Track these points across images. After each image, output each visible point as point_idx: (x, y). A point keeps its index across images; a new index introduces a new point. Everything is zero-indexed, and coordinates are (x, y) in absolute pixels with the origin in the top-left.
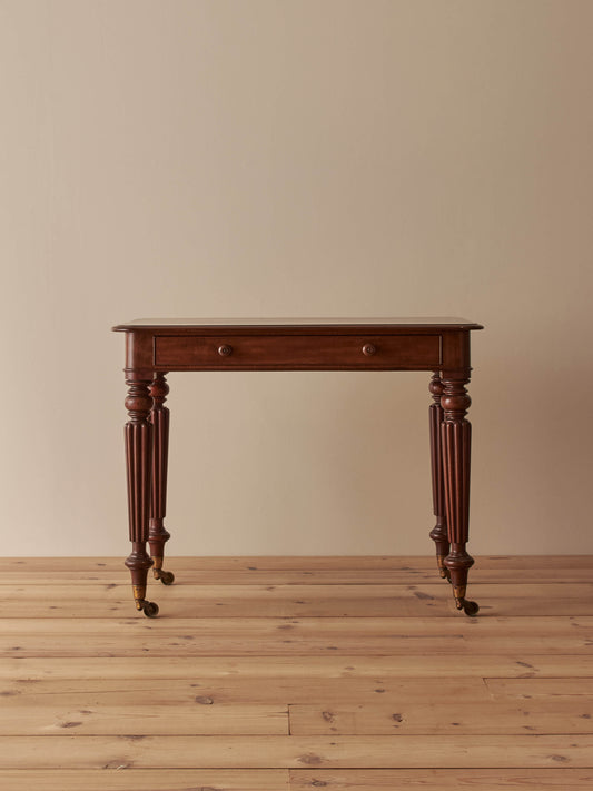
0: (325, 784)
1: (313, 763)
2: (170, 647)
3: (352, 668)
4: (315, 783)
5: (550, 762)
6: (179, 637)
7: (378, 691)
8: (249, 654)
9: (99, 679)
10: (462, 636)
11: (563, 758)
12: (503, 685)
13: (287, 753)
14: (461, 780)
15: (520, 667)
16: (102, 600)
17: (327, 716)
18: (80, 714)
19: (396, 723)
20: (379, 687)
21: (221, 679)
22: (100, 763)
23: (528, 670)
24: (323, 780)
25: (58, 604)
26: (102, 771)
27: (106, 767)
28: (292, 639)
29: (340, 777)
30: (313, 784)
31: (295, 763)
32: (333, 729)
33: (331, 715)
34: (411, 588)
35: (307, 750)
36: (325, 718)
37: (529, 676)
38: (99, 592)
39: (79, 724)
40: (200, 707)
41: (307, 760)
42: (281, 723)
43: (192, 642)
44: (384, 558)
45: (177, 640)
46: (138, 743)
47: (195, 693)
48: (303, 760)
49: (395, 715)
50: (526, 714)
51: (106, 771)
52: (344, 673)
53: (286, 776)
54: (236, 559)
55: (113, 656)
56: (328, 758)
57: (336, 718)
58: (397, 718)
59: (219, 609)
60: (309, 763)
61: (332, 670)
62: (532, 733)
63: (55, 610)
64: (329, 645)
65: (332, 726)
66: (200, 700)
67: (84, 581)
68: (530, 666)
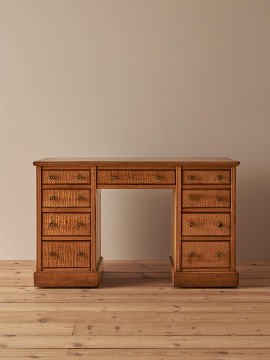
0: (80, 355)
1: (78, 346)
2: (35, 299)
3: (106, 308)
4: (77, 354)
5: (173, 346)
6: (40, 294)
7: (113, 317)
8: (66, 302)
11: (178, 345)
12: (165, 315)
13: (68, 342)
14: (134, 353)
15: (175, 308)
16: (13, 279)
17: (89, 328)
19: (116, 330)
20: (115, 316)
21: (52, 312)
23: (177, 309)
24: (80, 353)
28: (85, 295)
29: (87, 352)
30: (75, 355)
31: (71, 346)
32: (90, 333)
33: (91, 327)
34: (142, 274)
35: (77, 342)
37: (176, 312)
38: (12, 275)
40: (40, 324)
42: (71, 330)
43: (44, 296)
44: (134, 261)
46: (11, 338)
47: (39, 318)
48: (74, 345)
50: (170, 327)
52: (103, 310)
53: (66, 351)
55: (10, 302)
56: (85, 344)
57: (93, 328)
58: (118, 328)
60: (77, 346)
61: (98, 309)
62: (169, 334)
64: (100, 298)
65: (90, 331)
66: (41, 321)
67: (8, 270)
68: (178, 307)
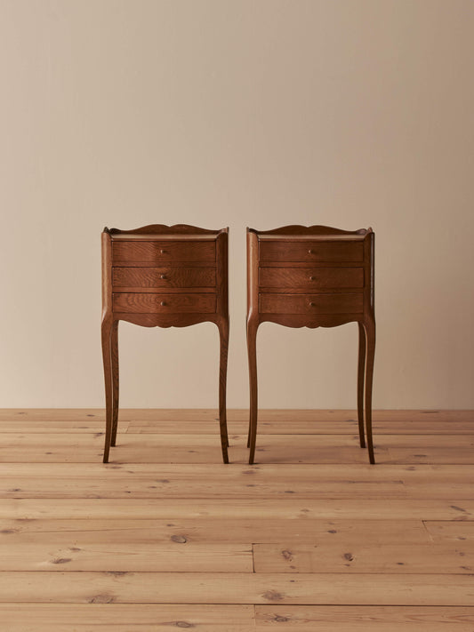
0: (286, 620)
1: (275, 599)
2: (148, 490)
3: (307, 511)
4: (278, 619)
6: (157, 481)
7: (330, 532)
8: (219, 497)
9: (88, 519)
10: (401, 482)
12: (441, 528)
13: (252, 589)
15: (454, 511)
16: (91, 447)
17: (287, 555)
18: (70, 551)
19: (348, 562)
20: (332, 528)
21: (194, 520)
22: (87, 598)
23: (460, 514)
24: (285, 615)
25: (54, 450)
26: (90, 605)
27: (92, 602)
28: (254, 483)
29: (300, 613)
30: (276, 619)
31: (260, 599)
32: (293, 567)
33: (290, 553)
34: (355, 438)
35: (271, 587)
36: (285, 556)
37: (463, 520)
38: (88, 440)
39: (68, 560)
40: (175, 546)
41: (270, 596)
42: (247, 561)
43: (168, 485)
44: (331, 411)
45: (155, 484)
46: (122, 579)
47: (170, 532)
48: (266, 596)
49: (346, 555)
50: (462, 554)
51: (93, 605)
52: (300, 515)
53: (251, 611)
55: (99, 498)
56: (288, 594)
57: (295, 557)
58: (348, 557)
59: (191, 455)
60: (272, 599)
61: (290, 512)
62: (468, 572)
63: (51, 455)
64: (286, 489)
65: (291, 564)
66: (175, 539)
67: (75, 430)
68: (462, 510)
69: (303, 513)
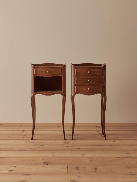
2: (37, 148)
3: (84, 154)
6: (40, 145)
7: (90, 161)
8: (58, 150)
9: (19, 157)
10: (111, 145)
12: (123, 160)
13: (67, 179)
15: (126, 154)
16: (21, 135)
17: (78, 168)
18: (13, 167)
19: (96, 171)
21: (50, 157)
25: (10, 136)
28: (69, 146)
32: (79, 172)
33: (79, 168)
34: (98, 132)
36: (77, 169)
37: (129, 157)
38: (20, 133)
39: (13, 170)
40: (45, 166)
41: (72, 181)
42: (66, 170)
43: (43, 147)
44: (91, 124)
46: (29, 176)
47: (43, 161)
49: (95, 168)
50: (129, 168)
54: (54, 124)
55: (23, 151)
56: (78, 181)
57: (80, 169)
58: (96, 169)
59: (50, 137)
61: (78, 155)
62: (131, 174)
63: (9, 137)
64: (78, 148)
66: (45, 163)
67: (17, 130)
68: (129, 154)
69: (82, 155)
